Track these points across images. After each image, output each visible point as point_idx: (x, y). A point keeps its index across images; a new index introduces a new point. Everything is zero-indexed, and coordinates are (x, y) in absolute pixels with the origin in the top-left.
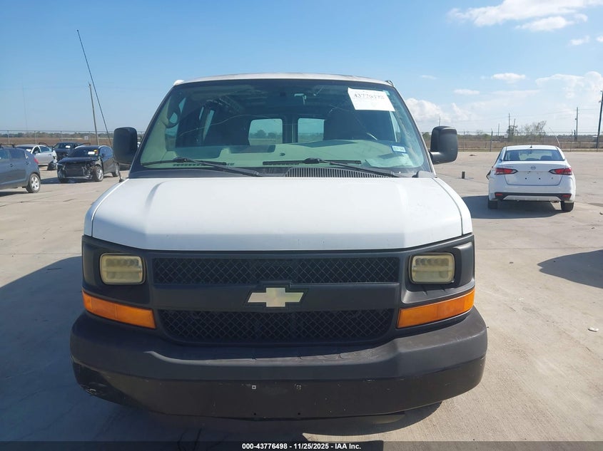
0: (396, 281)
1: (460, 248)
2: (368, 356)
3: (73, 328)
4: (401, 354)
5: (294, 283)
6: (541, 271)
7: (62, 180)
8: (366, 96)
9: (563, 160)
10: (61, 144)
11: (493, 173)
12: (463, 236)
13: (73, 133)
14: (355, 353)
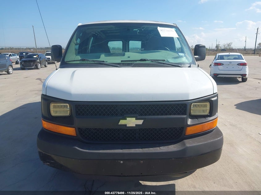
0: (185, 114)
1: (213, 99)
2: (172, 148)
3: (38, 136)
4: (187, 147)
5: (139, 116)
6: (236, 108)
7: (22, 68)
8: (165, 31)
9: (243, 59)
10: (21, 53)
11: (213, 65)
12: (214, 94)
13: (26, 48)
14: (166, 147)
